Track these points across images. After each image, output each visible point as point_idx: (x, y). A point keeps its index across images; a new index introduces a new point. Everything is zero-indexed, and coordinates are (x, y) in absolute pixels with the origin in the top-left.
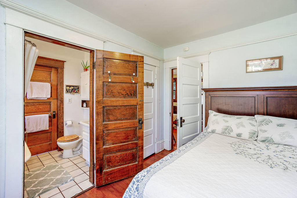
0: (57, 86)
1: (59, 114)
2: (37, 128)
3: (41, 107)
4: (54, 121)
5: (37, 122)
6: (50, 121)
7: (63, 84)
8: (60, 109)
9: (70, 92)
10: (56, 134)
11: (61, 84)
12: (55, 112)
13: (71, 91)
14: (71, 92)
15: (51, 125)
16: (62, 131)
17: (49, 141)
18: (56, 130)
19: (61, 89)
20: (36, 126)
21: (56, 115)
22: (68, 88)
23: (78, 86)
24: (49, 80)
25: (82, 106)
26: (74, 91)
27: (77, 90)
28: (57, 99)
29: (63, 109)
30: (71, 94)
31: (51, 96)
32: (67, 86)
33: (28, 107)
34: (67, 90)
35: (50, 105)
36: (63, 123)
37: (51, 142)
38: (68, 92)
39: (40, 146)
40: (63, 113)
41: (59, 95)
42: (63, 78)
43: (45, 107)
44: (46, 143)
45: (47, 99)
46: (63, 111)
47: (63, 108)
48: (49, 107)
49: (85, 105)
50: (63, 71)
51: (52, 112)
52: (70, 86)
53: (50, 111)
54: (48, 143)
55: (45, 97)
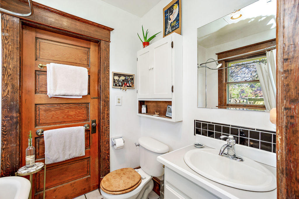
0: (98, 75)
1: (102, 127)
2: (64, 155)
3: (72, 113)
4: (94, 137)
5: (65, 142)
6: (88, 138)
7: (109, 71)
8: (104, 116)
9: (119, 86)
10: (97, 160)
11: (105, 70)
12: (94, 121)
13: (120, 84)
14: (122, 86)
15: (89, 146)
16: (106, 156)
17: (86, 175)
18: (97, 154)
19: (105, 80)
20: (64, 149)
21: (97, 127)
22: (116, 78)
23: (131, 76)
24: (85, 63)
25: (140, 112)
26: (127, 83)
27: (130, 82)
28: (99, 98)
29: (109, 117)
30: (121, 88)
31: (89, 93)
32: (115, 74)
33: (50, 113)
34: (114, 82)
35: (88, 108)
36: (108, 142)
37: (89, 176)
38: (116, 85)
39: (71, 184)
40: (109, 124)
41: (102, 91)
42: (109, 59)
43: (79, 112)
44: (81, 179)
45: (81, 97)
46: (109, 121)
47: (108, 114)
48: (85, 112)
49: (144, 109)
50: (109, 47)
51: (90, 122)
52: (119, 75)
53: (87, 120)
54: (84, 178)
55: (78, 93)
